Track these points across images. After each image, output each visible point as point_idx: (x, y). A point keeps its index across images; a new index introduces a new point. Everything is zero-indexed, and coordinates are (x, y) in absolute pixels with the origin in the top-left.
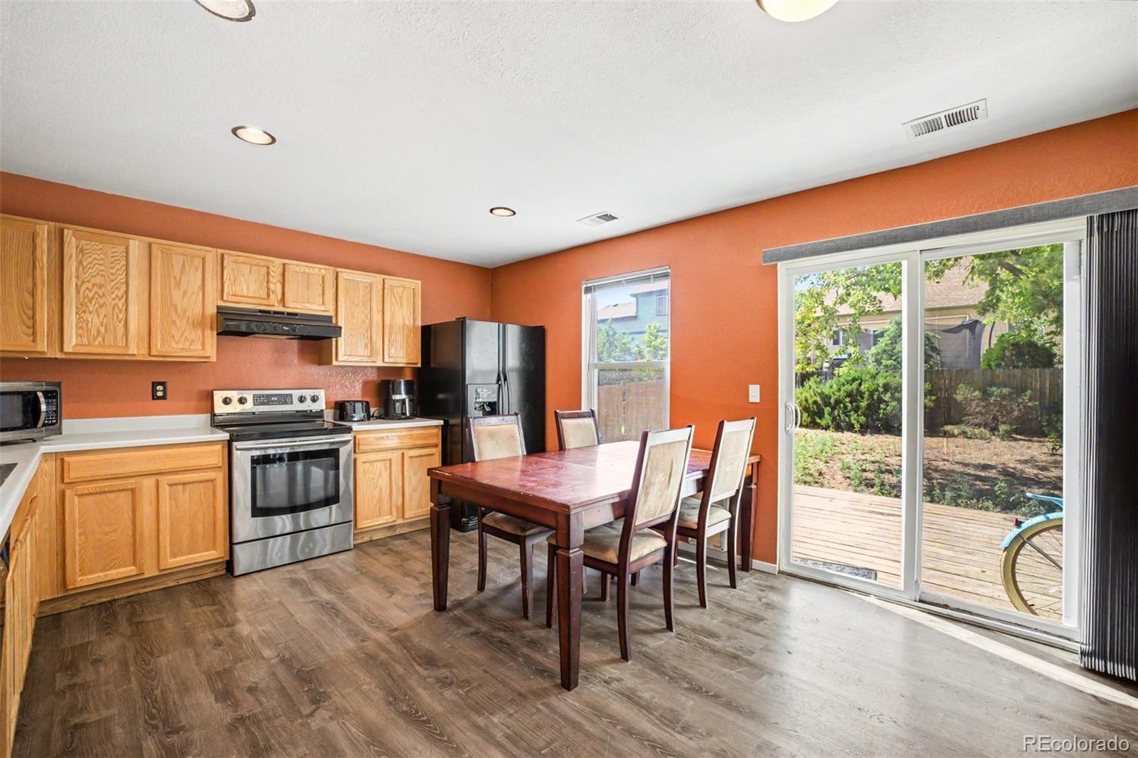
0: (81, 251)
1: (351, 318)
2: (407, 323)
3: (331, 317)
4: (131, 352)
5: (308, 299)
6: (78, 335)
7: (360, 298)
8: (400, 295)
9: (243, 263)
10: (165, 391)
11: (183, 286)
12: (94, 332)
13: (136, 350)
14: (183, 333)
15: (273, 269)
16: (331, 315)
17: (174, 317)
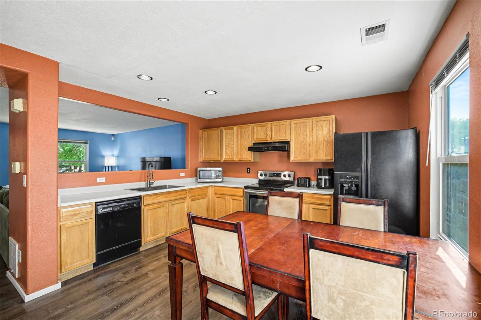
0: (226, 133)
1: (297, 140)
2: (326, 139)
3: (289, 141)
4: (234, 160)
5: (280, 136)
6: (226, 156)
7: (301, 130)
8: (322, 125)
9: (259, 127)
10: (249, 171)
11: (245, 138)
12: (228, 155)
13: (235, 159)
14: (245, 153)
15: (268, 127)
16: (289, 140)
17: (243, 148)
